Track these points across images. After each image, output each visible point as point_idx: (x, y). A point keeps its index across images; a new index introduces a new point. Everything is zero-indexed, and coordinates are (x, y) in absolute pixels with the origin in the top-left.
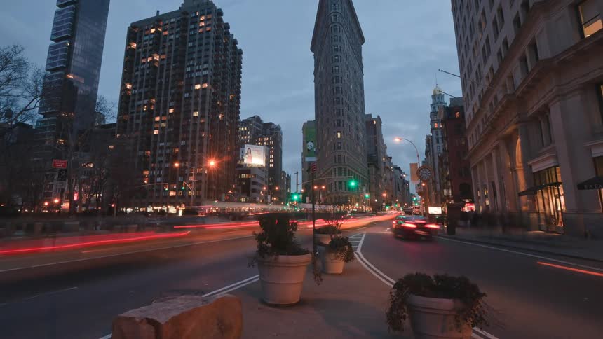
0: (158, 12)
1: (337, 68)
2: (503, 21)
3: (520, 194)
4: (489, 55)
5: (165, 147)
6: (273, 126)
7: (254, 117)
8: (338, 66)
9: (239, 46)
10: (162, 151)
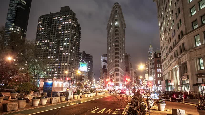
0: (51, 12)
1: (117, 34)
2: (175, 34)
3: (178, 86)
4: (170, 42)
5: (52, 63)
6: (90, 56)
7: (83, 52)
8: (117, 33)
9: (80, 26)
10: (51, 65)
